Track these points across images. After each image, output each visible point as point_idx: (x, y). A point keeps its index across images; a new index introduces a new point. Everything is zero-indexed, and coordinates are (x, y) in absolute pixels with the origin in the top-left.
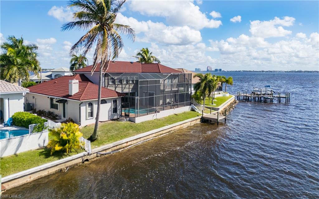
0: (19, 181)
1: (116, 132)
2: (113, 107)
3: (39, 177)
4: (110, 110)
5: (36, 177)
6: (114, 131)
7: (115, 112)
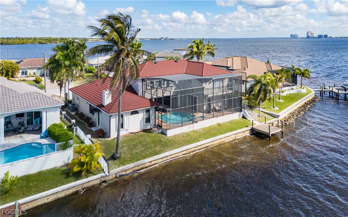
0: (37, 202)
1: (142, 149)
2: (145, 117)
3: (56, 198)
4: (143, 120)
5: (54, 198)
6: (141, 146)
7: (148, 122)
